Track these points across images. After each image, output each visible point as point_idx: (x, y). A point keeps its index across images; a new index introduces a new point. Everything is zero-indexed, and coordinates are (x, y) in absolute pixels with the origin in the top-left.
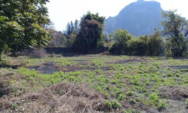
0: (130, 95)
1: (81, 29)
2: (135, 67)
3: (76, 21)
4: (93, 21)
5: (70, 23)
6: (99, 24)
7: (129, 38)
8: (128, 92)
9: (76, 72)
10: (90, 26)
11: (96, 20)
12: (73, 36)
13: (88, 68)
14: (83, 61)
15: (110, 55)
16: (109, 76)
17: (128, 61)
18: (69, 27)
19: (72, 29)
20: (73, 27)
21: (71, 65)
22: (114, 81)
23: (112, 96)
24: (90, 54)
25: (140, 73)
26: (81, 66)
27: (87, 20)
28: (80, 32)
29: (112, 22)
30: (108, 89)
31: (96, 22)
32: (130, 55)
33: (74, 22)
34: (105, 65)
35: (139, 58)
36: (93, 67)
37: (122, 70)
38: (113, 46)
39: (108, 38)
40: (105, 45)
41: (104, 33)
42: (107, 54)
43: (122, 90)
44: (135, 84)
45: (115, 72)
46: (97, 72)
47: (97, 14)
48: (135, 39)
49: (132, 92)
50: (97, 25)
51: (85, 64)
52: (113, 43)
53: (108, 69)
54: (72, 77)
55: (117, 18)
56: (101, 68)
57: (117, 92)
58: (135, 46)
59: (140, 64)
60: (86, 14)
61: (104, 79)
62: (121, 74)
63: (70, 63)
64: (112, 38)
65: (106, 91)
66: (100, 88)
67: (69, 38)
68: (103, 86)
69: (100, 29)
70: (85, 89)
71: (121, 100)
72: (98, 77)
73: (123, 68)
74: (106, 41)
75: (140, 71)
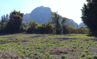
0: (36, 54)
1: (10, 20)
2: (39, 40)
3: (7, 15)
4: (17, 15)
5: (3, 16)
6: (21, 17)
7: (37, 25)
8: (35, 53)
9: (6, 45)
10: (15, 18)
11: (19, 15)
12: (5, 23)
13: (14, 42)
14: (11, 37)
15: (27, 34)
16: (25, 45)
17: (36, 37)
18: (3, 18)
19: (4, 19)
20: (5, 18)
21: (3, 40)
22: (28, 48)
23: (26, 56)
24: (15, 33)
25: (42, 42)
26: (10, 40)
27: (13, 15)
28: (9, 21)
29: (28, 16)
30: (24, 52)
31: (19, 16)
32: (37, 33)
33: (6, 15)
34: (23, 39)
35: (41, 35)
36: (17, 41)
37: (32, 41)
38: (28, 29)
39: (26, 25)
40: (24, 28)
41: (23, 22)
42: (25, 33)
43: (32, 52)
44: (39, 49)
45: (29, 43)
46: (19, 44)
47: (19, 12)
48: (39, 25)
49: (37, 53)
50: (19, 18)
51: (12, 39)
52: (28, 27)
53: (25, 41)
54: (4, 47)
55: (30, 14)
56: (21, 41)
57: (29, 54)
58: (39, 29)
59: (41, 38)
60: (13, 11)
61: (23, 47)
62: (32, 44)
63: (2, 39)
64: (28, 24)
65: (23, 54)
66: (20, 52)
67: (3, 24)
68: (22, 51)
69: (21, 20)
70: (11, 54)
71: (31, 57)
72: (19, 46)
73: (33, 40)
74: (25, 26)
75: (41, 42)
